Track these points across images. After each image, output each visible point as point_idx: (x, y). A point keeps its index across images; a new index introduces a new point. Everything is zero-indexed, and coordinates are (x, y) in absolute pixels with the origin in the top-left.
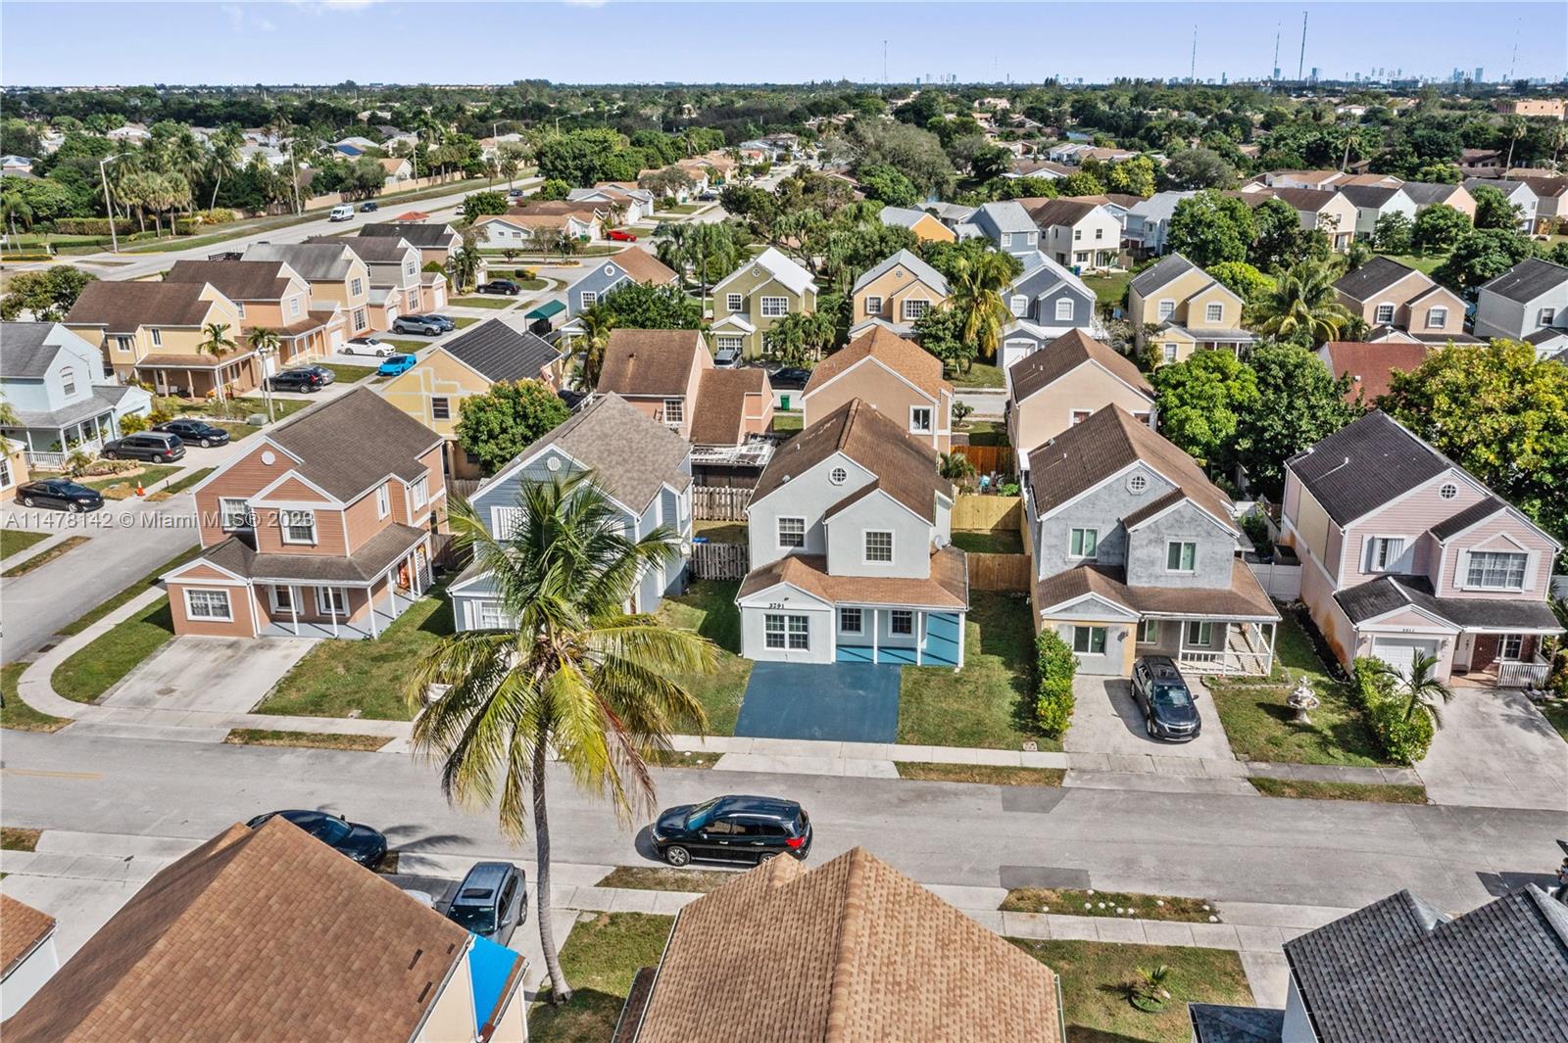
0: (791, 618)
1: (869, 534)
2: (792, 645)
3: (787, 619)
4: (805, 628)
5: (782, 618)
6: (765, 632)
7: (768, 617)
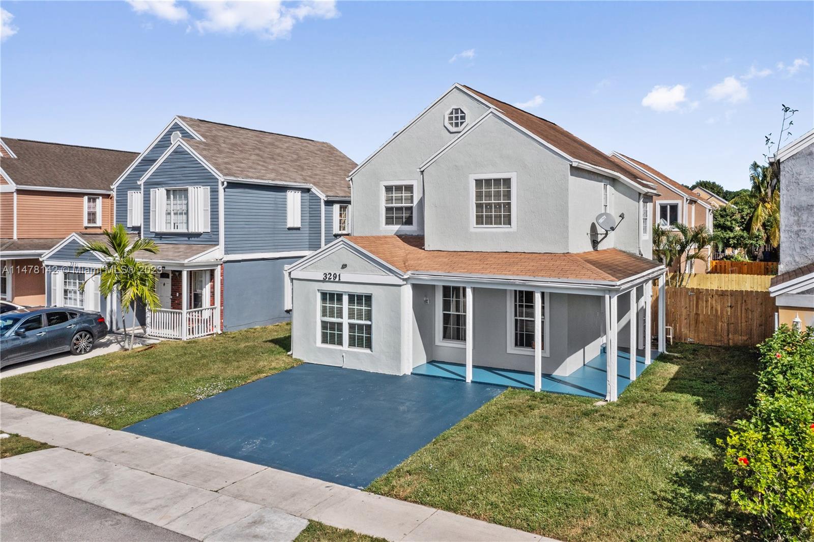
0: (352, 297)
1: (479, 182)
2: (352, 344)
3: (345, 299)
4: (369, 317)
5: (340, 297)
6: (319, 318)
7: (324, 295)
